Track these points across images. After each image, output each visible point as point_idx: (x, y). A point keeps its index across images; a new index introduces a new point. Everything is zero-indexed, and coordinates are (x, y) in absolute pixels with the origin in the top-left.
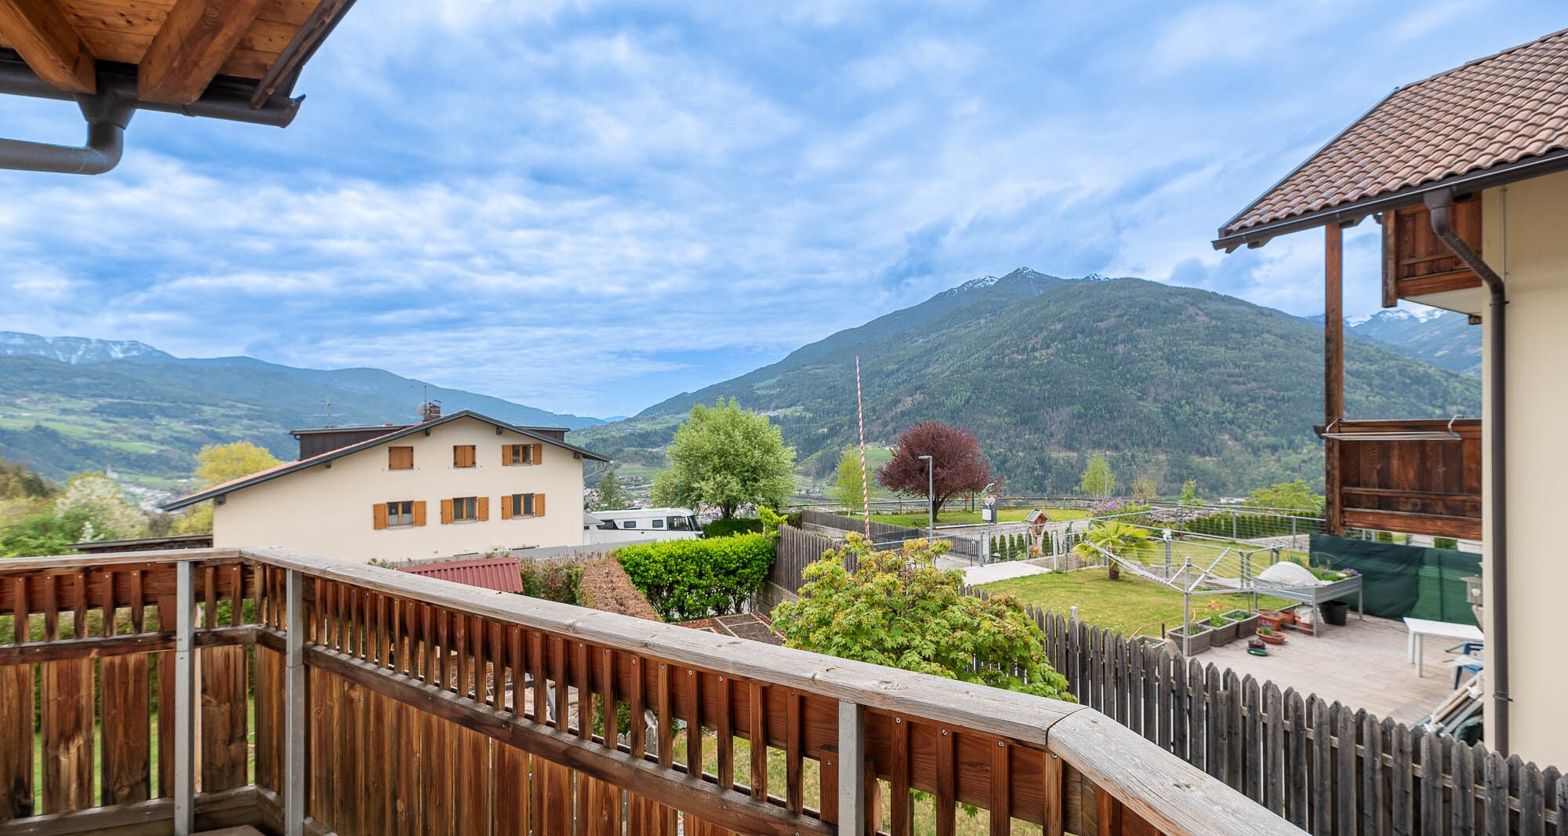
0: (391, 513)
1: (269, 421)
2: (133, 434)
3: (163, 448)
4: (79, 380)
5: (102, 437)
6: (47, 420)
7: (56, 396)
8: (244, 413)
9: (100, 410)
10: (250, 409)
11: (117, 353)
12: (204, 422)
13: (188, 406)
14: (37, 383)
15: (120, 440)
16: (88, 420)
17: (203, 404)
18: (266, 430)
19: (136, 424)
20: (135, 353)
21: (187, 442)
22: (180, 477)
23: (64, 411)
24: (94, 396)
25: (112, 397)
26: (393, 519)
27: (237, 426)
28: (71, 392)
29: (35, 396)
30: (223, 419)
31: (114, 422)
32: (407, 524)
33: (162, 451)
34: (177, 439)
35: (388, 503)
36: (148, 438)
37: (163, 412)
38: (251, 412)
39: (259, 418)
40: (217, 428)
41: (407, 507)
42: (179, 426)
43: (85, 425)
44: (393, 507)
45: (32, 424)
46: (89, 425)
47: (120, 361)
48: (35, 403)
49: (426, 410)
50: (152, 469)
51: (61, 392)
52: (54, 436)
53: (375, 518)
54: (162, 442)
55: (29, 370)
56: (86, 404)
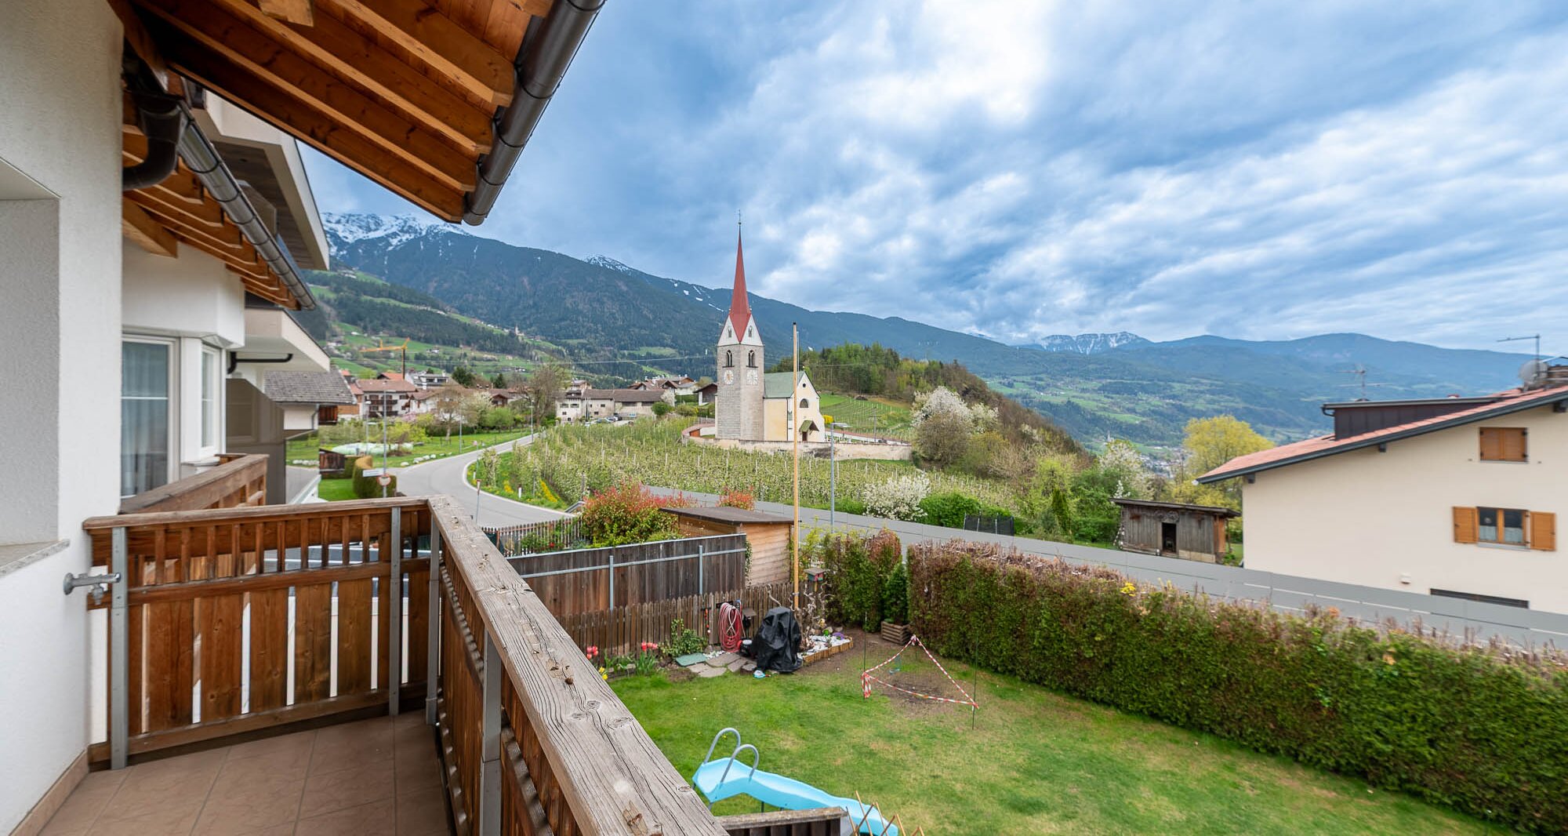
0: (1482, 523)
1: (1229, 395)
2: (1124, 407)
3: (1144, 419)
4: (1091, 367)
5: (1105, 409)
6: (1074, 397)
7: (1078, 379)
8: (1208, 388)
9: (1103, 389)
10: (1211, 385)
11: (1113, 344)
12: (1174, 397)
13: (1162, 383)
14: (1068, 370)
15: (1115, 412)
16: (1096, 396)
17: (1173, 381)
18: (1226, 404)
19: (1125, 399)
20: (1124, 342)
21: (1161, 414)
22: (1157, 445)
23: (1083, 390)
24: (1100, 378)
25: (1110, 378)
26: (1489, 531)
27: (1201, 401)
28: (1086, 376)
29: (1068, 380)
30: (1190, 394)
31: (1112, 398)
32: (1514, 543)
33: (1143, 422)
34: (1153, 411)
35: (1479, 508)
36: (1132, 411)
37: (1144, 389)
38: (1213, 387)
39: (1223, 392)
40: (1185, 402)
41: (1515, 518)
42: (1155, 401)
43: (1094, 400)
44: (1487, 516)
45: (1065, 400)
46: (1097, 401)
47: (1115, 349)
48: (1066, 384)
49: (1538, 373)
50: (1137, 436)
51: (1082, 376)
52: (1076, 408)
53: (1456, 526)
54: (1143, 414)
55: (1064, 361)
56: (1095, 384)
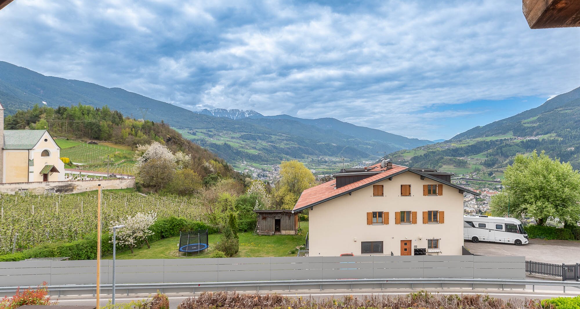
2: (251, 146)
3: (260, 152)
4: (236, 126)
5: (242, 147)
6: (228, 141)
7: (230, 132)
8: (285, 138)
9: (242, 137)
10: (287, 137)
11: (247, 115)
12: (272, 142)
13: (267, 135)
14: (225, 127)
15: (247, 149)
16: (238, 141)
17: (272, 135)
18: (292, 145)
19: (252, 143)
20: (252, 115)
21: (267, 150)
22: (265, 164)
23: (232, 138)
24: (240, 132)
25: (245, 132)
27: (282, 144)
28: (234, 130)
29: (225, 132)
30: (278, 141)
31: (246, 142)
33: (259, 153)
34: (263, 148)
36: (254, 148)
37: (260, 138)
38: (287, 138)
39: (290, 140)
40: (276, 144)
42: (264, 144)
43: (237, 143)
45: (223, 142)
46: (239, 143)
47: (247, 118)
48: (224, 134)
50: (256, 160)
51: (232, 130)
52: (229, 147)
54: (259, 150)
55: (223, 122)
56: (237, 135)
